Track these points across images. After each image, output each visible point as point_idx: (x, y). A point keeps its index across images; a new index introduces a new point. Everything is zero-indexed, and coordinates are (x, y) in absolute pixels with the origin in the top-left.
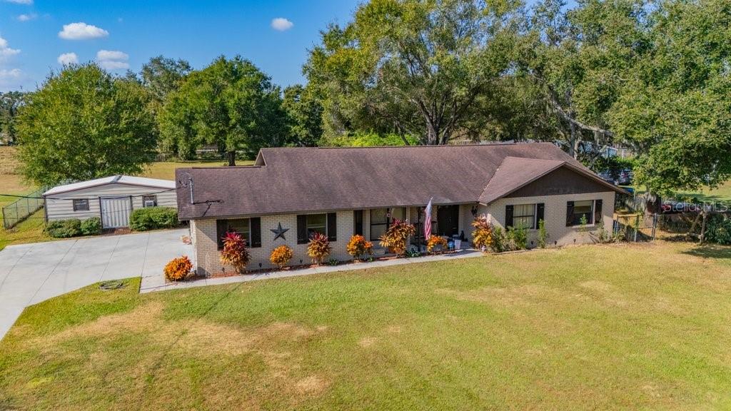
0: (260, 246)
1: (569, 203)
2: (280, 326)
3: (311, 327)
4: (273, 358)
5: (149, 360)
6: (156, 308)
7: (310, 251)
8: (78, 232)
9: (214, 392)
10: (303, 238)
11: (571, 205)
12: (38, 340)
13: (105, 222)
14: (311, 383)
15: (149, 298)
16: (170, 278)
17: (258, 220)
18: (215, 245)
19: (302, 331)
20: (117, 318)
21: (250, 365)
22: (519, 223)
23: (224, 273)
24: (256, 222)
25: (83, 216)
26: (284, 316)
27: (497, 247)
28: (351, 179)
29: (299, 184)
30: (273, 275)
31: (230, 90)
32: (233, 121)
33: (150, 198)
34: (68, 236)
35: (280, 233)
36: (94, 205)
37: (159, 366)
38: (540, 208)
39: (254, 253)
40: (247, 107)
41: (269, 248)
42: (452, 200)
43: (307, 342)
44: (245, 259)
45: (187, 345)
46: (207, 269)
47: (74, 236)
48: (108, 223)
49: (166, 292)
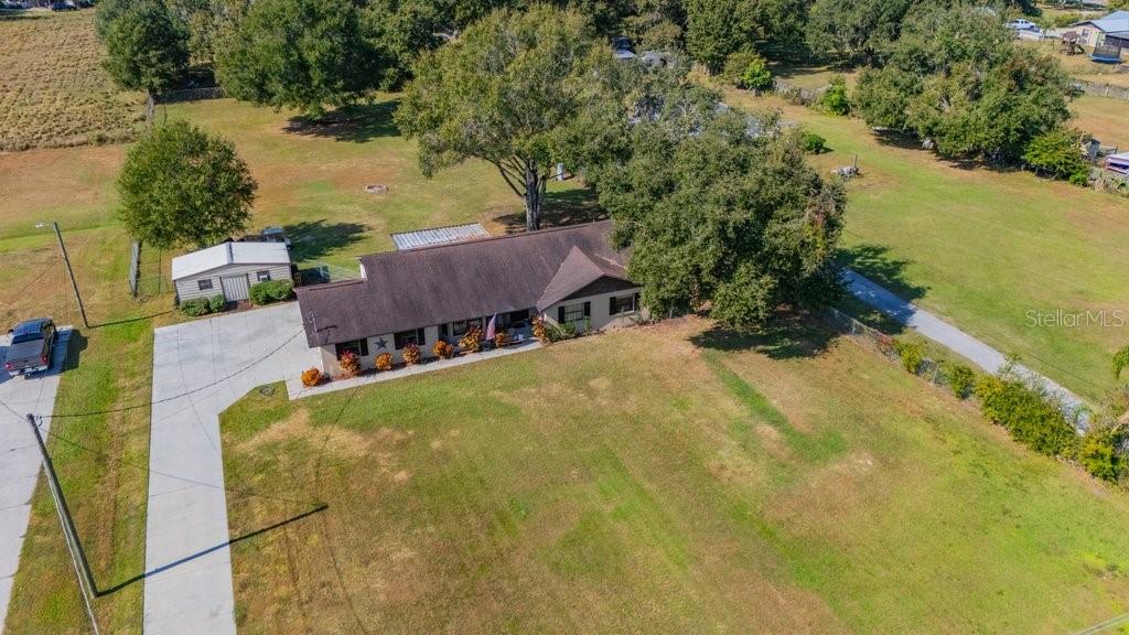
0: (367, 354)
1: (611, 299)
2: (385, 431)
3: (403, 432)
4: (382, 457)
5: (312, 461)
6: (303, 415)
7: (405, 355)
8: (208, 310)
9: (352, 482)
10: (399, 345)
11: (613, 300)
12: (242, 445)
13: (228, 296)
14: (402, 475)
15: (298, 404)
16: (307, 384)
17: (365, 339)
18: (335, 357)
19: (398, 436)
20: (282, 425)
21: (369, 463)
22: (569, 317)
23: (343, 377)
24: (364, 342)
25: (209, 294)
26: (387, 422)
27: (551, 337)
28: (436, 289)
29: (394, 300)
30: (380, 377)
31: (307, 38)
32: (316, 82)
33: (264, 274)
34: (201, 315)
35: (382, 344)
36: (216, 283)
37: (319, 465)
38: (587, 306)
39: (364, 360)
40: (332, 62)
41: (374, 356)
42: (515, 306)
43: (402, 445)
44: (358, 366)
45: (331, 448)
46: (332, 374)
47: (205, 314)
48: (231, 297)
49: (307, 398)
